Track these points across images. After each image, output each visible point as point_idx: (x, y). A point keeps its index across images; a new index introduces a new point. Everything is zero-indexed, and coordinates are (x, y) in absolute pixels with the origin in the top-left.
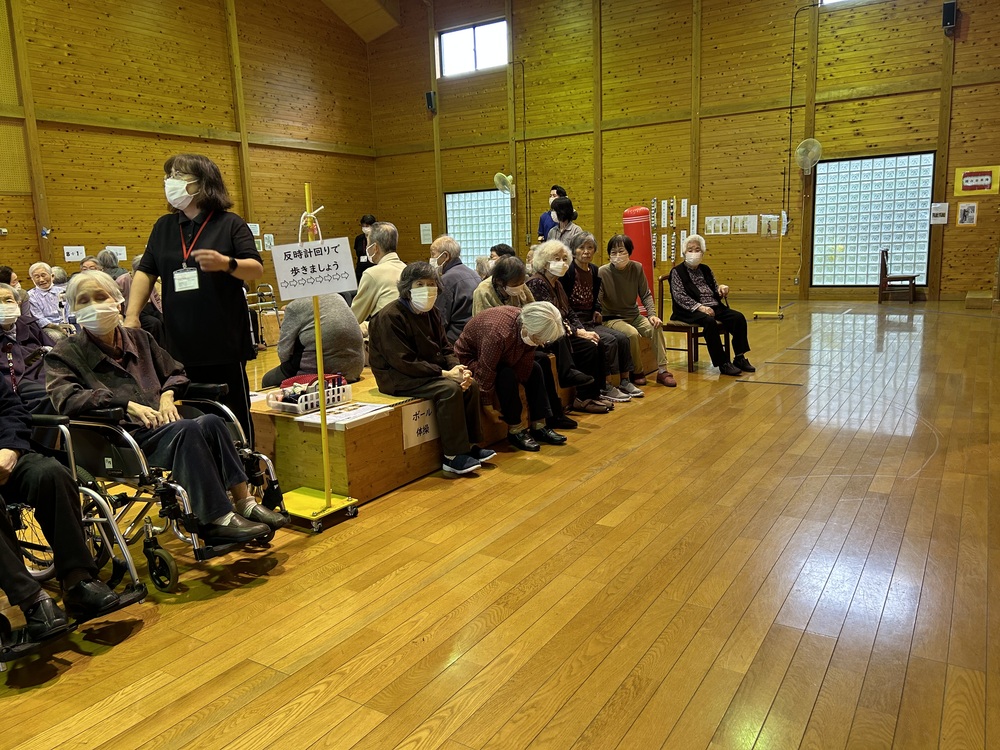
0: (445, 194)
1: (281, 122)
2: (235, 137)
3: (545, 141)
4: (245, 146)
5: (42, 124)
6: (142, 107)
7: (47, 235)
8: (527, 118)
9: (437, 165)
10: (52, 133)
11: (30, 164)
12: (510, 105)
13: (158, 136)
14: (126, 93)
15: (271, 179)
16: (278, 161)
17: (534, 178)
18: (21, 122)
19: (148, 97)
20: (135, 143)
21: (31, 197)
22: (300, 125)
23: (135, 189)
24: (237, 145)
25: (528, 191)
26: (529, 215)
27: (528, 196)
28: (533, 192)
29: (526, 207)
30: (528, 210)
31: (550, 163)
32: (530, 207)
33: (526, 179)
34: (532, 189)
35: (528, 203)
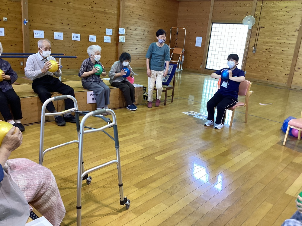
0: (213, 23)
7: (26, 23)
9: (211, 9)
15: (133, 7)
17: (264, 20)
23: (70, 4)
25: (259, 27)
26: (257, 39)
27: (258, 29)
28: (262, 27)
29: (256, 35)
30: (257, 36)
31: (275, 13)
32: (258, 35)
33: (259, 20)
34: (261, 26)
35: (258, 33)
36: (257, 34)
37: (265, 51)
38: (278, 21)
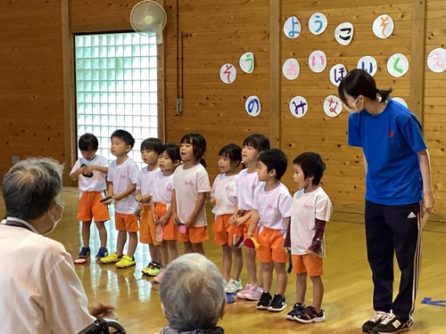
0: (75, 34)
17: (188, 15)
25: (180, 34)
26: (180, 70)
27: (180, 42)
28: (187, 36)
29: (178, 58)
30: (180, 63)
32: (182, 58)
33: (178, 16)
34: (185, 32)
35: (180, 52)
36: (180, 57)
37: (205, 104)
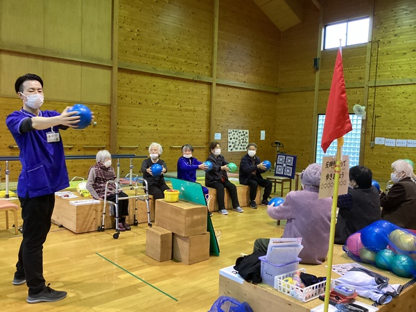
0: (319, 115)
1: (233, 73)
2: (210, 80)
3: (389, 87)
4: (214, 85)
5: (120, 70)
6: (168, 63)
8: (378, 74)
10: (124, 75)
11: (112, 90)
12: (367, 66)
13: (173, 78)
14: (161, 56)
15: (225, 102)
16: (229, 94)
17: (379, 109)
18: (110, 68)
19: (171, 58)
20: (162, 81)
21: (110, 106)
22: (242, 74)
23: (159, 105)
24: (210, 84)
25: (374, 116)
26: (373, 130)
27: (374, 119)
28: (378, 117)
31: (392, 100)
32: (375, 125)
33: (374, 109)
38: (397, 109)
